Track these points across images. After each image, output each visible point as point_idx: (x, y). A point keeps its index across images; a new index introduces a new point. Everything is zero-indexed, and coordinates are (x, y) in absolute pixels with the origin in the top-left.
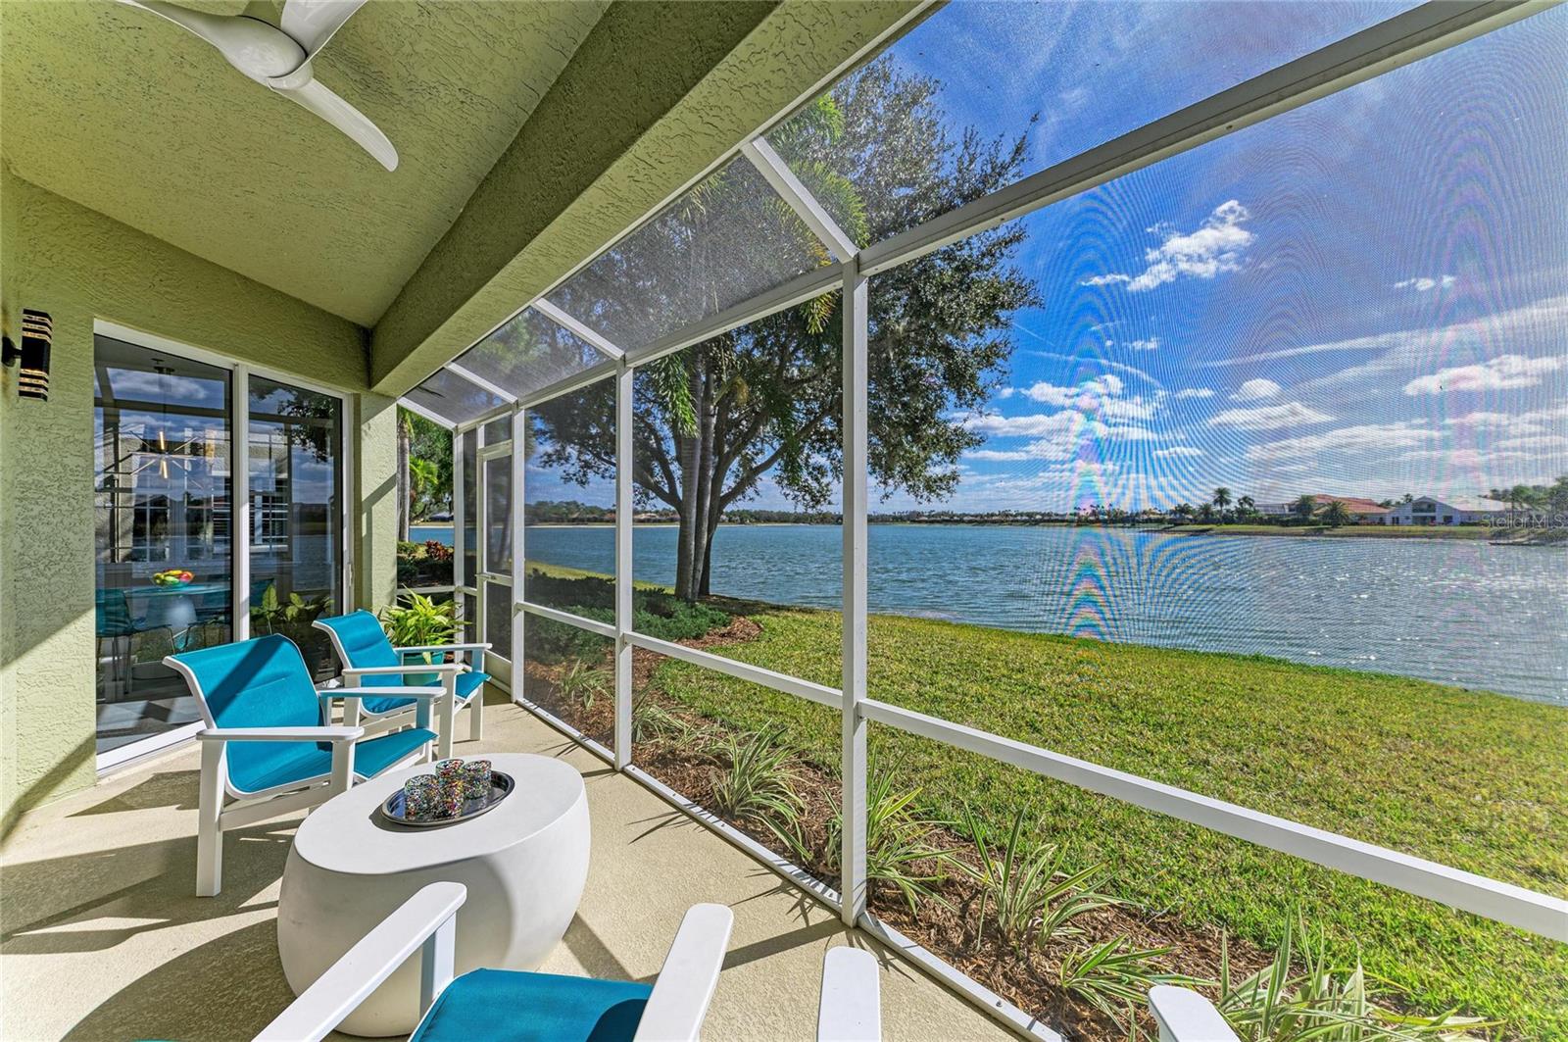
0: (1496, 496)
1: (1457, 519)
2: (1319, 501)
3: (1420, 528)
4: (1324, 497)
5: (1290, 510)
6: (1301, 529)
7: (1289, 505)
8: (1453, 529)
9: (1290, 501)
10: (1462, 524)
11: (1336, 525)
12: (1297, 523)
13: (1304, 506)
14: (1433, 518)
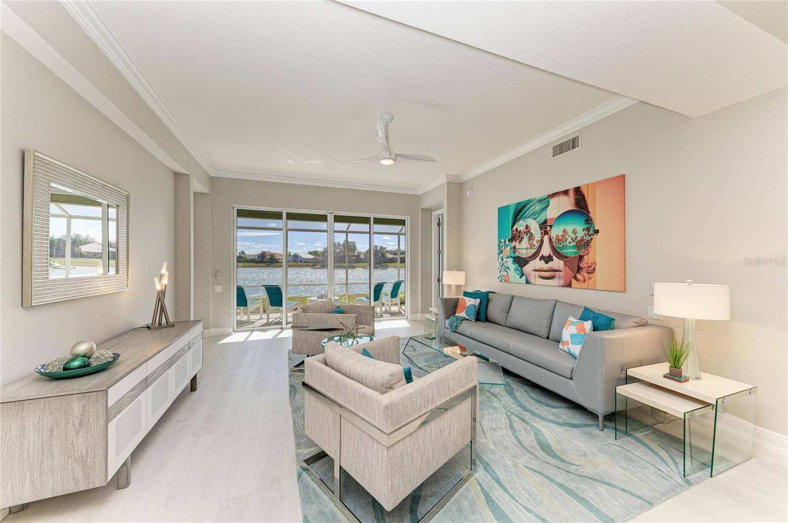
0: (310, 253)
1: (303, 261)
2: (268, 254)
3: (294, 264)
4: (268, 252)
5: (258, 257)
6: (262, 264)
7: (257, 255)
8: (302, 264)
9: (257, 253)
10: (305, 262)
11: (273, 263)
12: (261, 262)
13: (263, 255)
14: (298, 260)
